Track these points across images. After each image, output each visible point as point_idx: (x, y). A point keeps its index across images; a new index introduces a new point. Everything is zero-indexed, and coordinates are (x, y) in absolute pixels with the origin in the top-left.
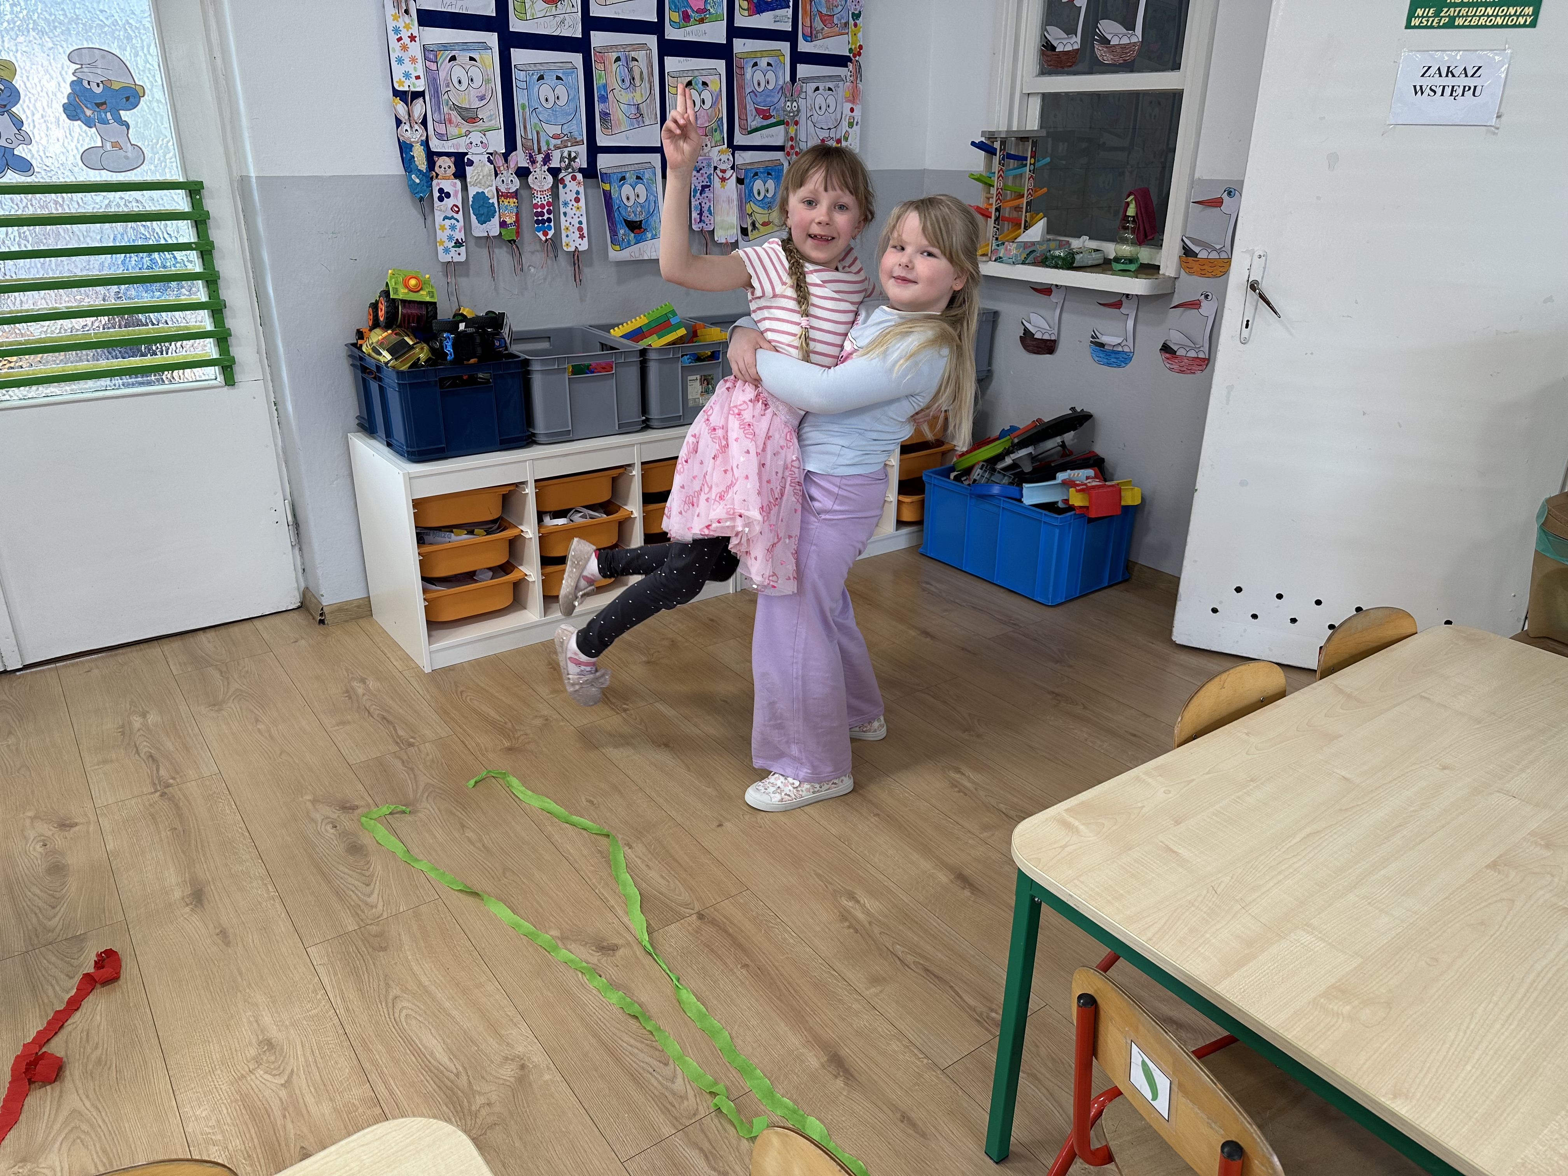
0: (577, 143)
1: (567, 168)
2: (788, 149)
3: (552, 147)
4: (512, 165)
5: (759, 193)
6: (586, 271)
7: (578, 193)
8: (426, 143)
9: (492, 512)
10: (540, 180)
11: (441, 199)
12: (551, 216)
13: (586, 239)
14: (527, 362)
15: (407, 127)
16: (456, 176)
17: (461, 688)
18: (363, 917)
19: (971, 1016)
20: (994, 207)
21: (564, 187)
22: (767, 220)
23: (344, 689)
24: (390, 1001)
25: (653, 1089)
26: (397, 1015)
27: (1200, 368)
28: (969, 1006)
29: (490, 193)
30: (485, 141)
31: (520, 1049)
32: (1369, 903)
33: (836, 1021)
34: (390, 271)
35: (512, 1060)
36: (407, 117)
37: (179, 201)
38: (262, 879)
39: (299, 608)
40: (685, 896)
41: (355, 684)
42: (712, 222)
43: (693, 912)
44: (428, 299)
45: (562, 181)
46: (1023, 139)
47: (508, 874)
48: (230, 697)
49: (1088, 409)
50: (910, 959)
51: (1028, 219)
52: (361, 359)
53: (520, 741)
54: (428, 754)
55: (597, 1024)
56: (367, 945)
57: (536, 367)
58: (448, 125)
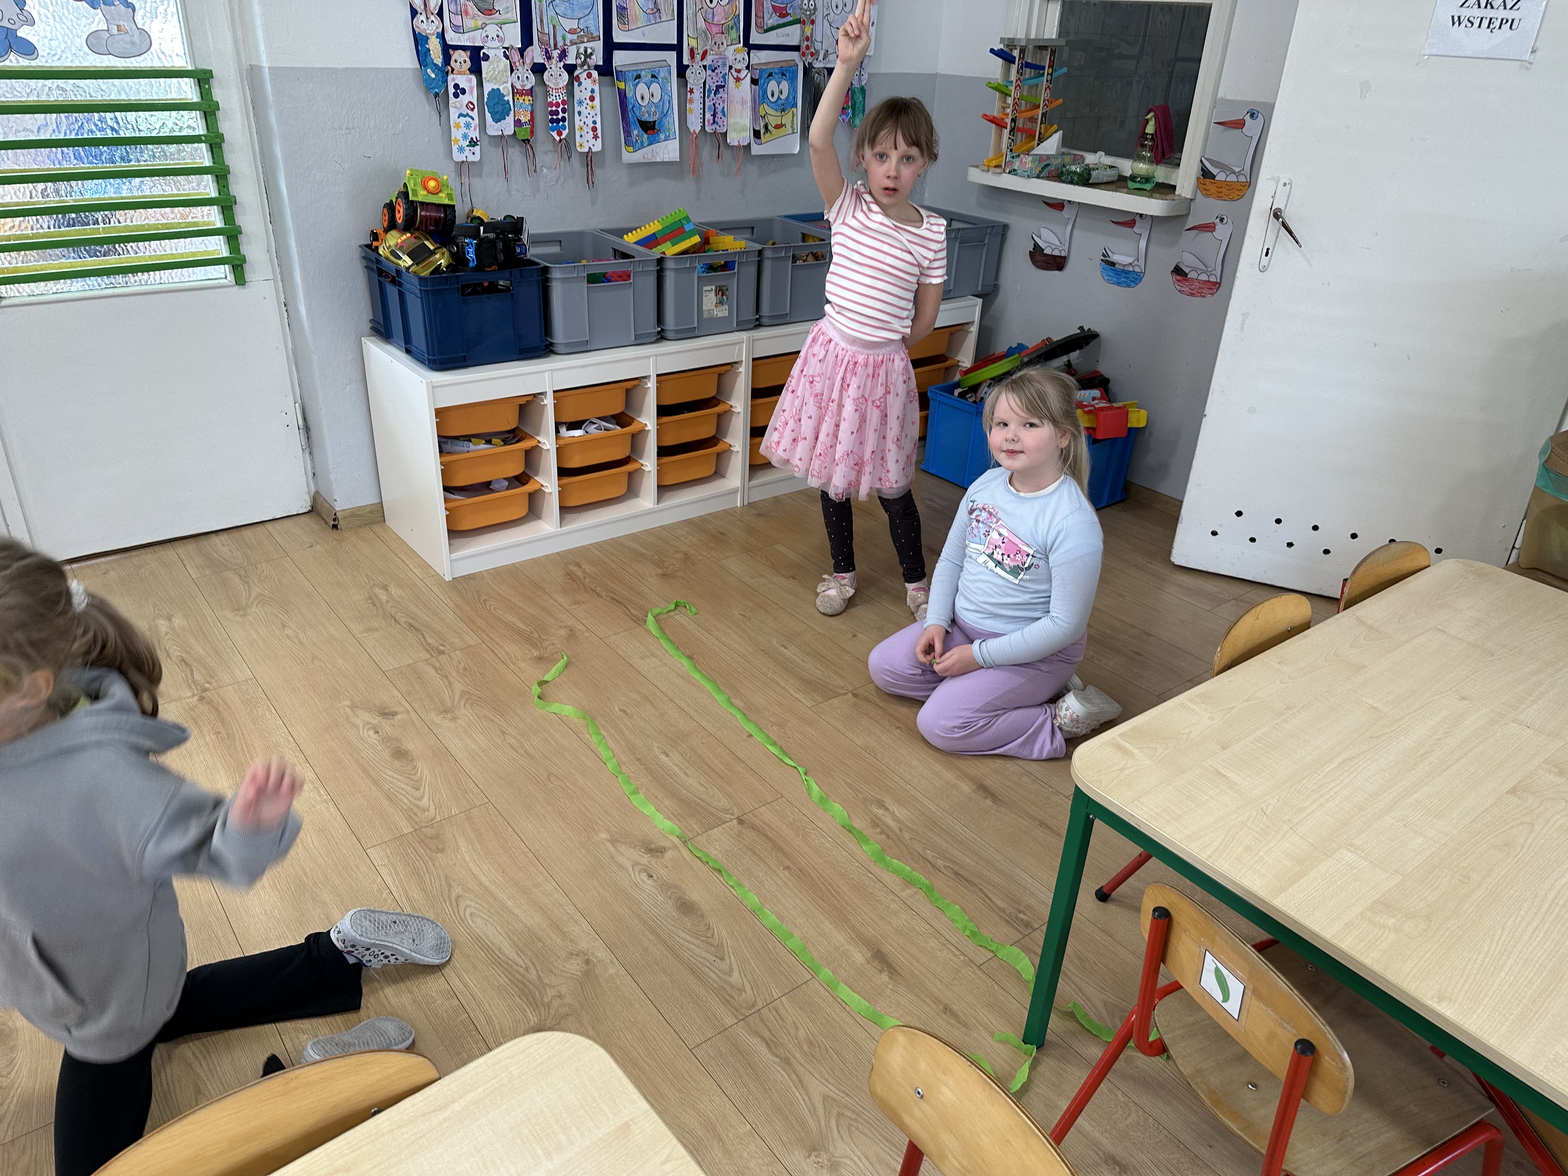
0: (593, 39)
1: (582, 65)
2: (803, 49)
3: (568, 43)
4: (528, 60)
5: (773, 95)
6: (598, 172)
7: (593, 91)
8: (442, 36)
9: (509, 422)
10: (556, 77)
11: (456, 95)
12: (566, 115)
13: (599, 140)
14: (546, 270)
15: (423, 18)
16: (471, 71)
17: (484, 597)
18: (417, 819)
19: (1000, 916)
20: (1010, 117)
21: (579, 85)
22: (779, 123)
23: (367, 596)
24: (453, 899)
25: (712, 982)
26: (462, 913)
27: (1211, 292)
28: (999, 908)
29: (506, 90)
30: (501, 34)
31: (583, 945)
32: (1404, 825)
33: (877, 920)
34: (408, 172)
35: (577, 955)
36: (423, 7)
37: (187, 90)
38: (313, 783)
39: (309, 512)
40: (724, 802)
41: (377, 590)
42: (725, 124)
43: (732, 817)
44: (447, 202)
45: (578, 78)
46: (1041, 48)
47: (552, 779)
48: (253, 603)
49: (1095, 328)
50: (940, 863)
51: (1042, 131)
52: (378, 261)
53: (548, 651)
54: (459, 662)
55: (654, 921)
56: (425, 847)
57: (556, 273)
58: (464, 17)
